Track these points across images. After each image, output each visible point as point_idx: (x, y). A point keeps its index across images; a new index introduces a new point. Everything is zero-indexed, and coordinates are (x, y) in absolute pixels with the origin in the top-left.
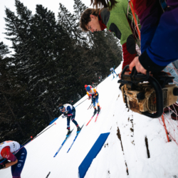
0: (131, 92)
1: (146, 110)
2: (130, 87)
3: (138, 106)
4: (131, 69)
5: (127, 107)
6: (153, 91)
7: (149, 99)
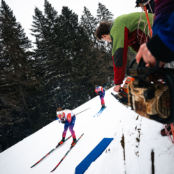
0: (138, 89)
1: (155, 113)
2: (136, 83)
3: (145, 107)
4: (138, 62)
5: (132, 109)
6: (166, 89)
7: (160, 99)
